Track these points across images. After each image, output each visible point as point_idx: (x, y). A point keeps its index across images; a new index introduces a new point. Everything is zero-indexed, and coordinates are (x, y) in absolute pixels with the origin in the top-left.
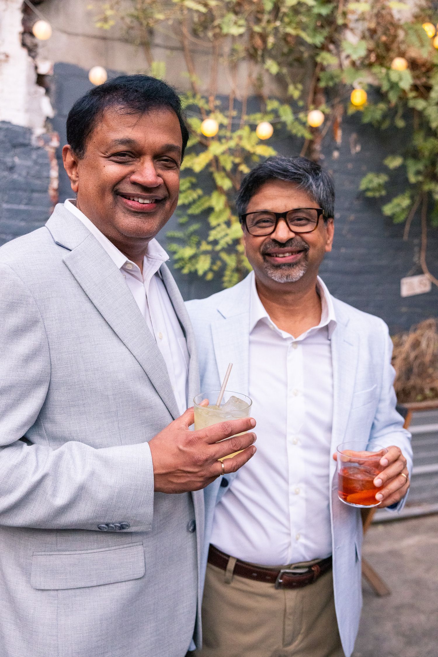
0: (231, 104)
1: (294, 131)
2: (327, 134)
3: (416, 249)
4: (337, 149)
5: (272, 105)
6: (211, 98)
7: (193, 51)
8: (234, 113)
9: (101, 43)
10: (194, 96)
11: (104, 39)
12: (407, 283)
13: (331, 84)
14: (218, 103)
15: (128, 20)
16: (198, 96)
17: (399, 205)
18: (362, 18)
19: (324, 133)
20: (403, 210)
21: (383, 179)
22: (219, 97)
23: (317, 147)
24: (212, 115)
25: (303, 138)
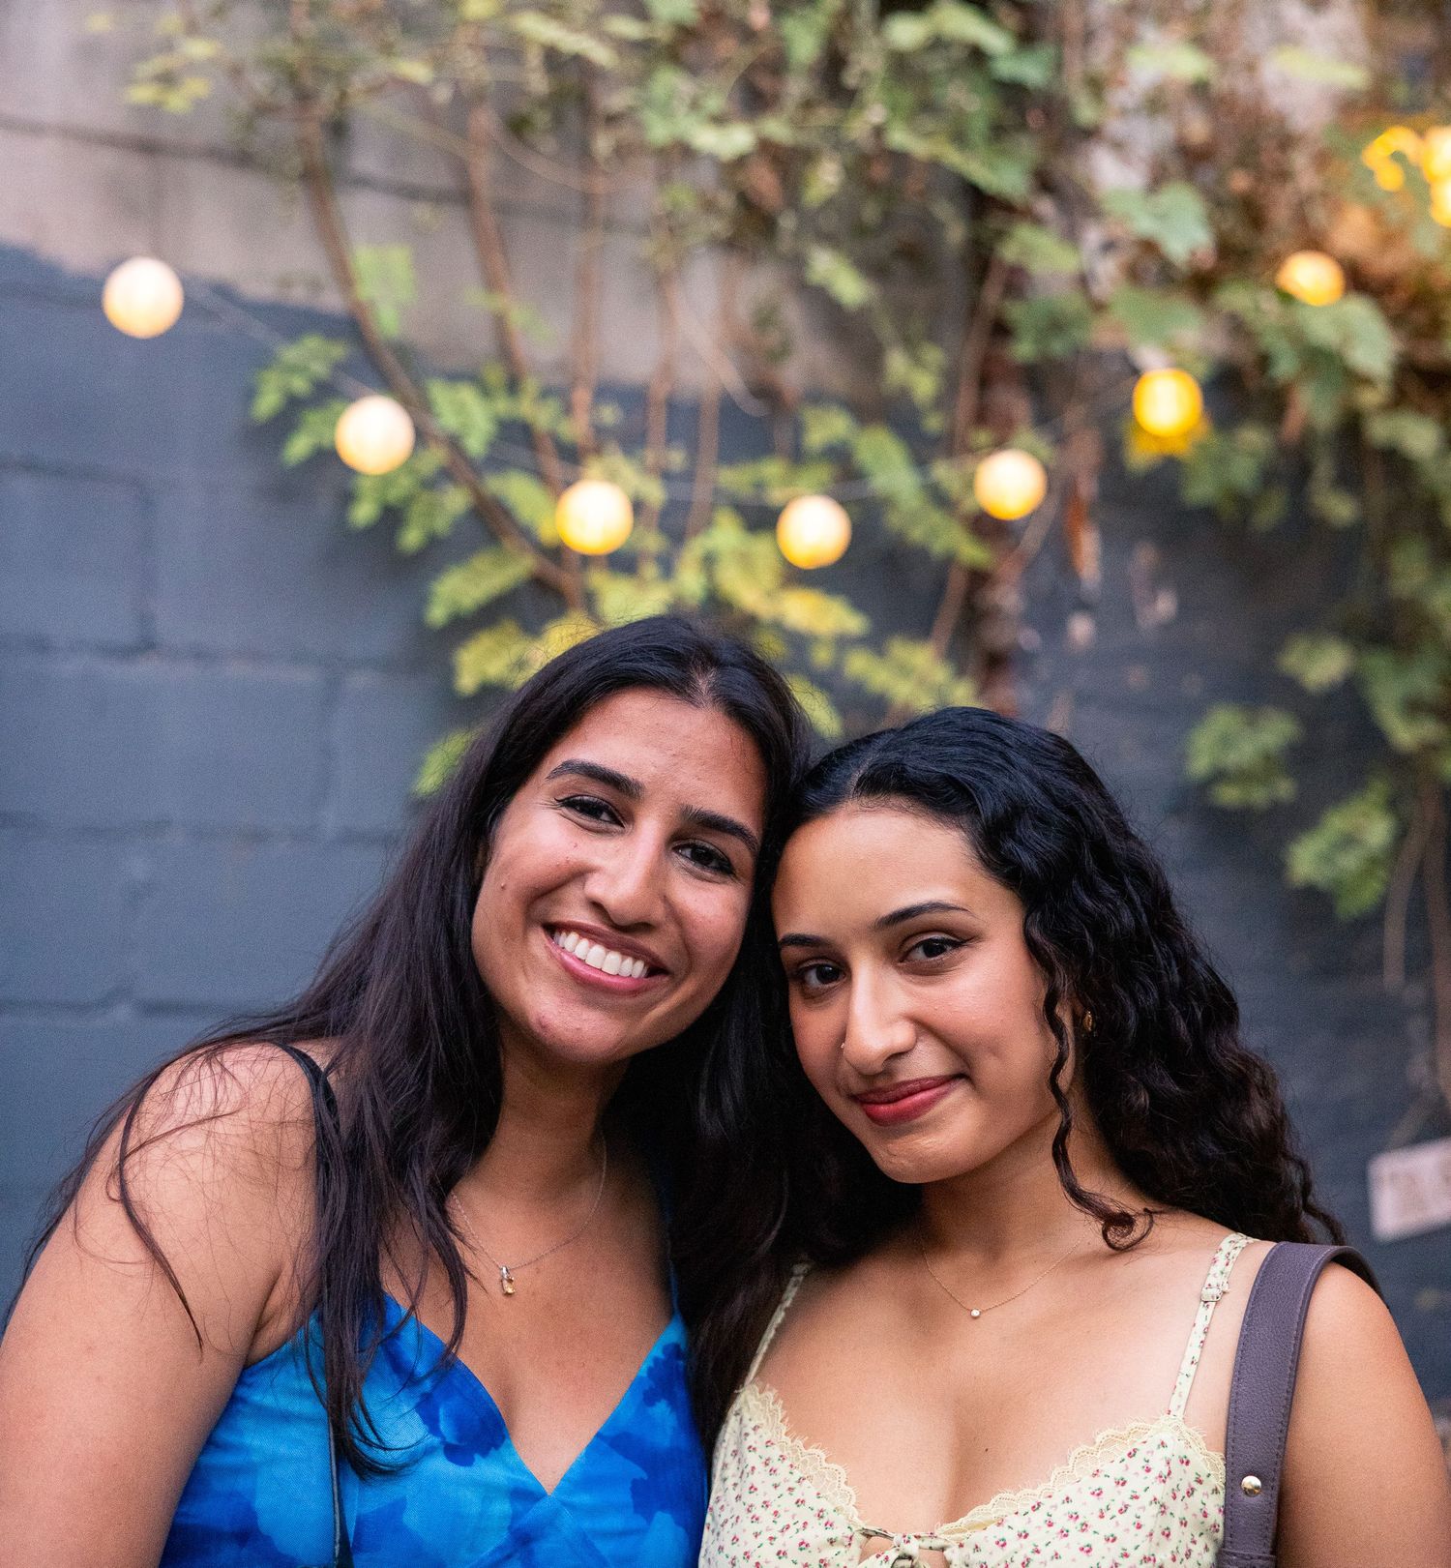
0: (658, 421)
1: (916, 534)
2: (1046, 545)
3: (1416, 1026)
4: (1083, 606)
5: (827, 427)
6: (582, 396)
7: (504, 209)
8: (677, 458)
9: (136, 167)
10: (513, 386)
11: (148, 148)
12: (1394, 1177)
13: (1058, 347)
14: (609, 415)
15: (260, 82)
16: (531, 385)
17: (1348, 841)
18: (1156, 103)
19: (1032, 541)
20: (1373, 862)
21: (1276, 731)
22: (605, 392)
23: (1008, 597)
24: (594, 468)
25: (949, 561)
